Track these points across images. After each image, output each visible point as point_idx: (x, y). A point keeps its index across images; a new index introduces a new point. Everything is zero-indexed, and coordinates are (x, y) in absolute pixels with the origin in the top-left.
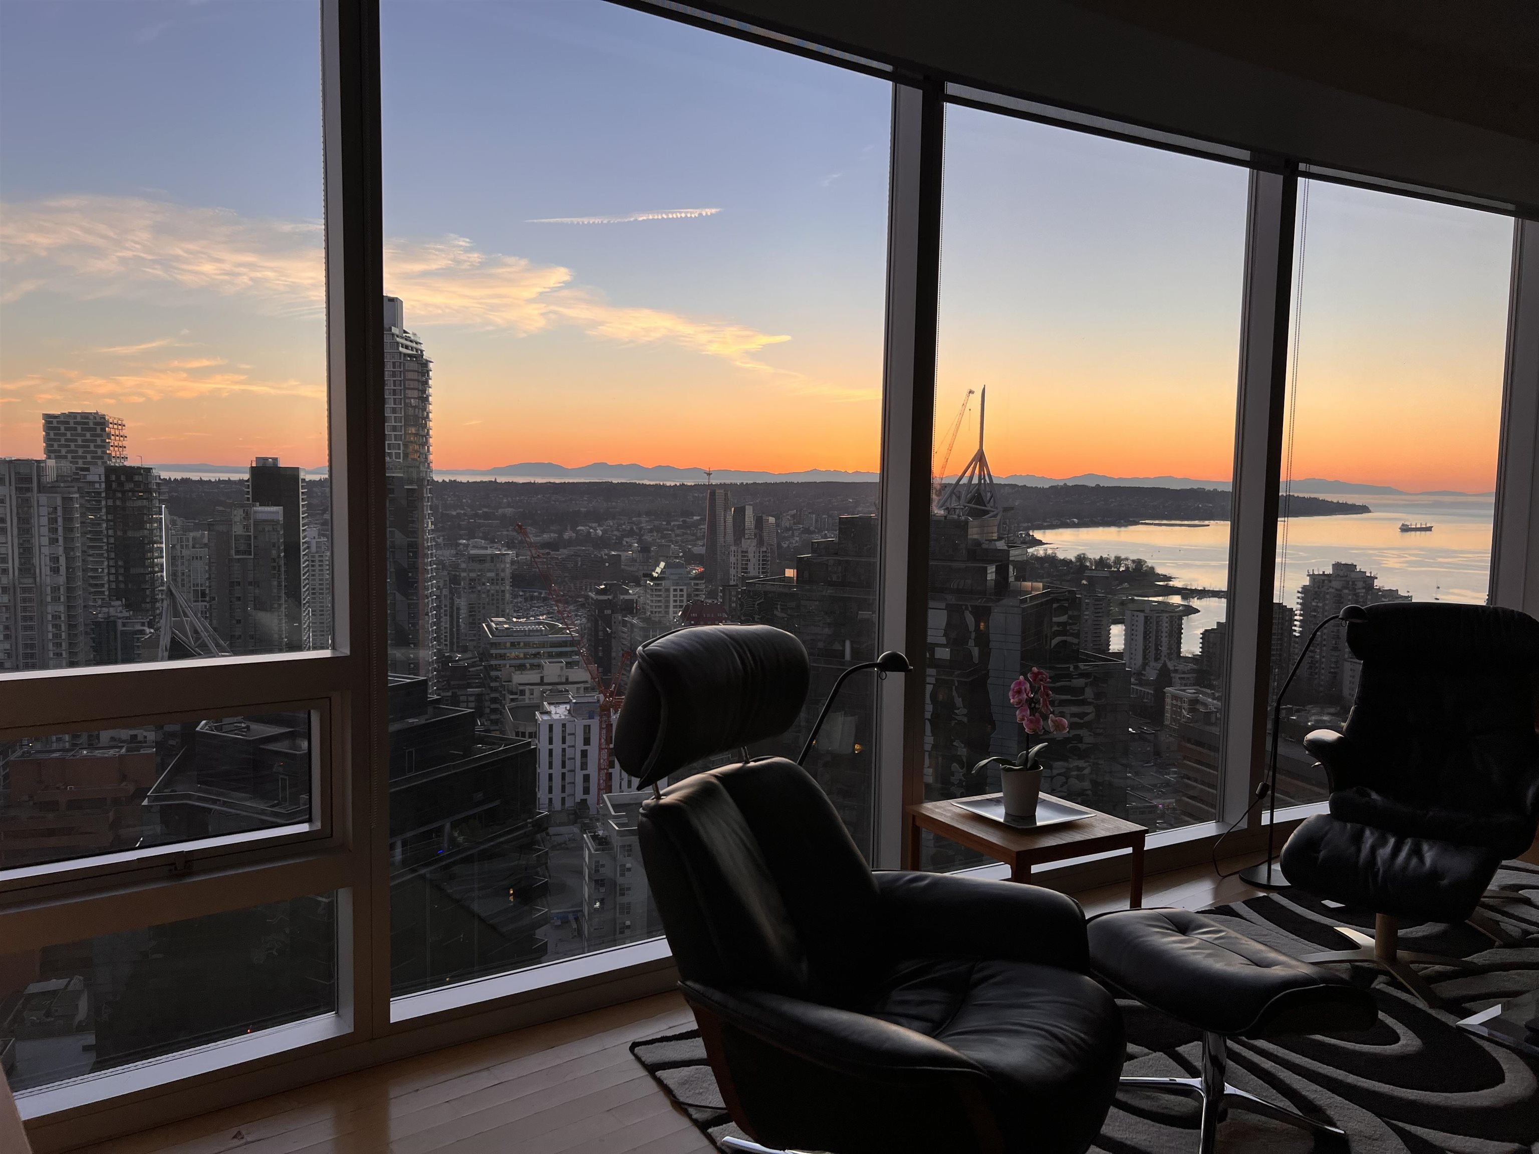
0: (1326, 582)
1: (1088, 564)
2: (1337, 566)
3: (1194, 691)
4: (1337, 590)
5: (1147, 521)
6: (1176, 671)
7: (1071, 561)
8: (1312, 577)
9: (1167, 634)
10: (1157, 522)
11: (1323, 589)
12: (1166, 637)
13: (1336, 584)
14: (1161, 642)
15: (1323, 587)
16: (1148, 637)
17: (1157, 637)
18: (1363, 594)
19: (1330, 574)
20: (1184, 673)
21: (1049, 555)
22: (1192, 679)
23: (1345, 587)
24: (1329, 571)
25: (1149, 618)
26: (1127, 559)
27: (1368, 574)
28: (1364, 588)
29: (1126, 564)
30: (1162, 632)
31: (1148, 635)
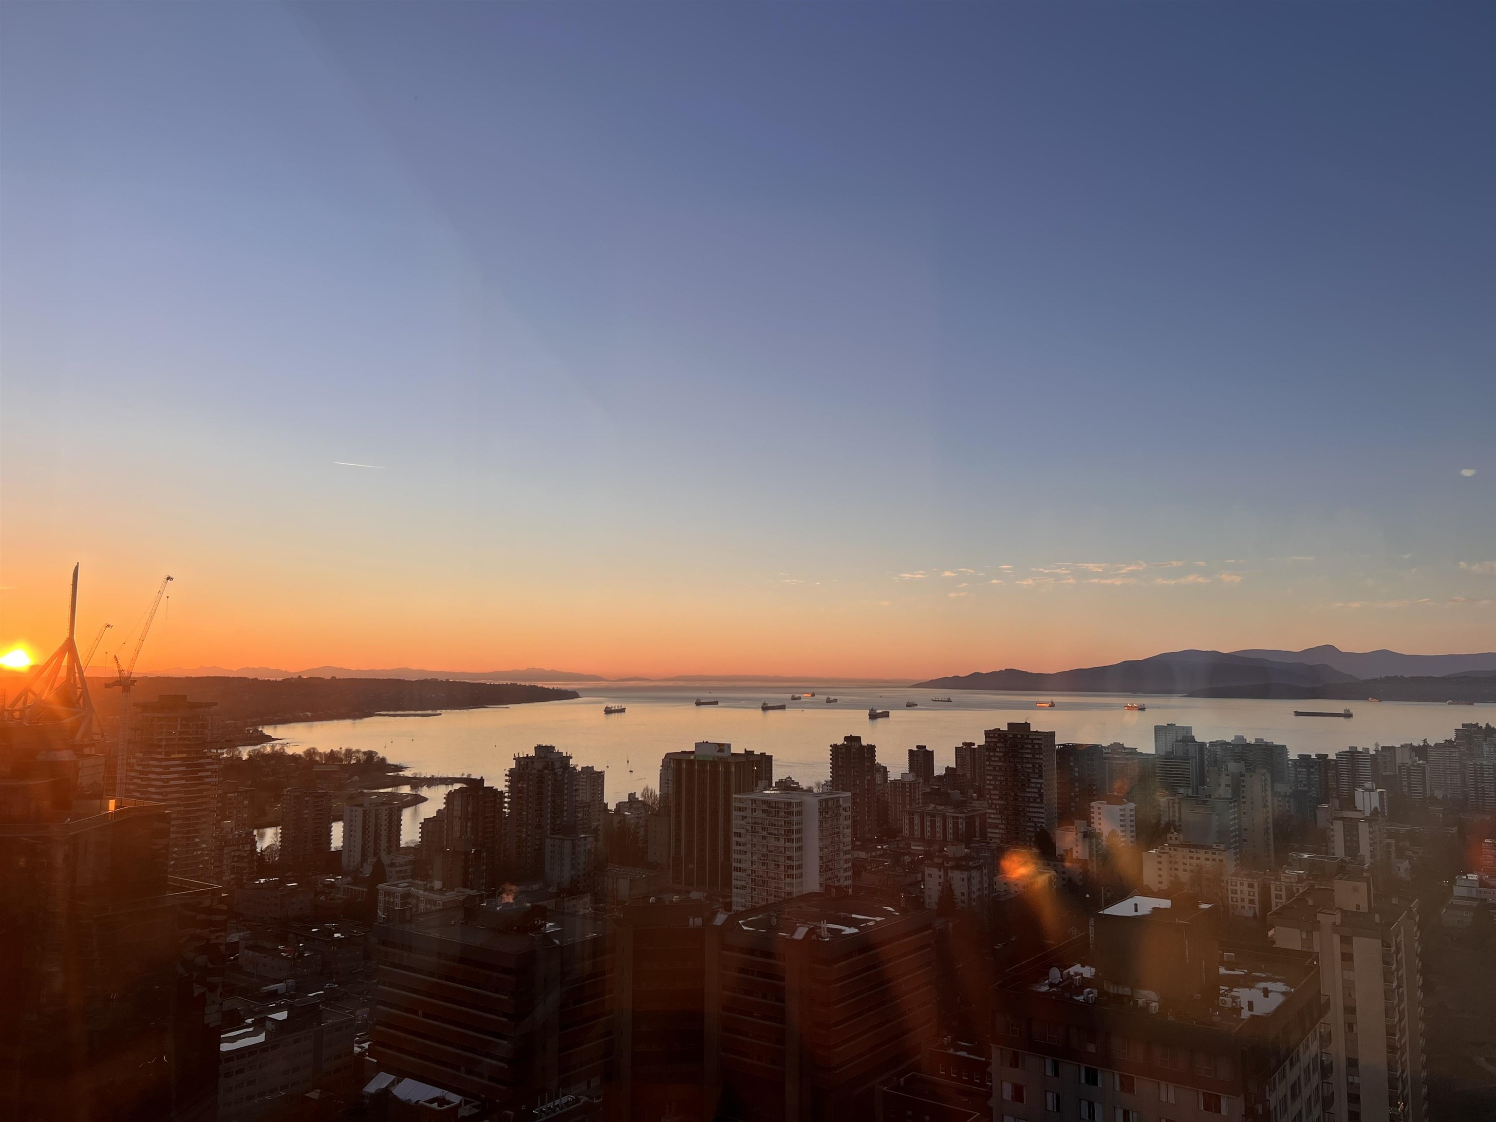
0: (530, 763)
1: (318, 759)
2: (538, 748)
3: (406, 884)
4: (539, 771)
5: (382, 713)
6: (392, 865)
7: (300, 756)
8: (518, 760)
9: (386, 827)
10: (392, 713)
11: (527, 771)
12: (385, 830)
13: (539, 765)
14: (381, 835)
15: (527, 769)
16: (367, 832)
17: (376, 831)
18: (561, 773)
19: (532, 756)
20: (401, 865)
21: (277, 751)
22: (409, 871)
23: (545, 768)
24: (532, 753)
25: (368, 812)
26: (358, 751)
27: (564, 755)
28: (561, 767)
29: (357, 757)
30: (381, 826)
31: (367, 829)
